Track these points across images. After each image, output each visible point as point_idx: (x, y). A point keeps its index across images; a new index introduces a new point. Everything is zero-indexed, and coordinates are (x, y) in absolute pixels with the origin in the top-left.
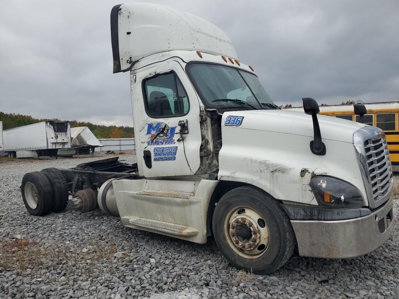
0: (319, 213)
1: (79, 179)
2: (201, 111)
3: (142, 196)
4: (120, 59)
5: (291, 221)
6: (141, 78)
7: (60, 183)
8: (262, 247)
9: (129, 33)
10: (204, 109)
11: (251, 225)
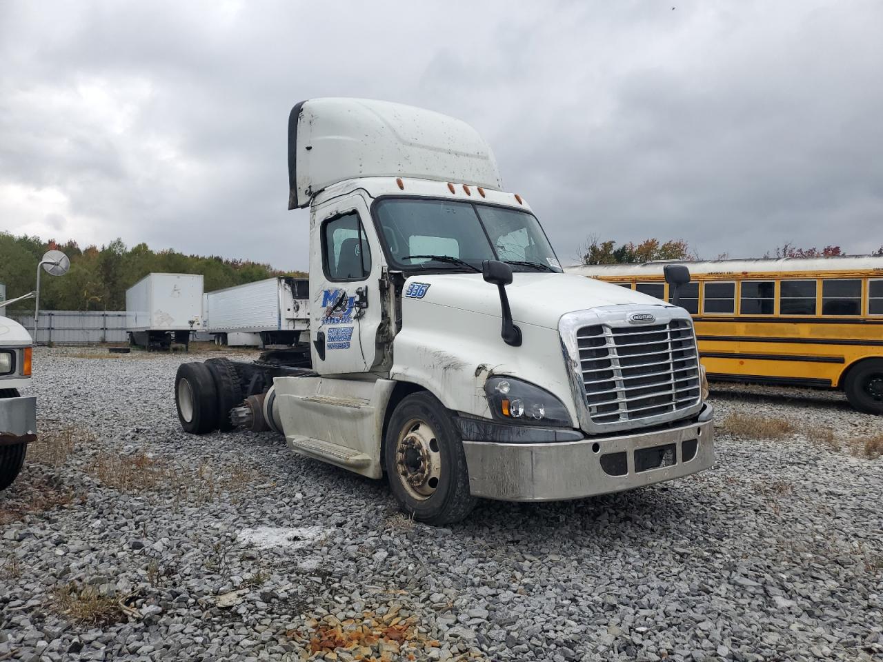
0: (494, 431)
1: (258, 378)
2: (383, 274)
3: (308, 402)
4: (298, 188)
5: (464, 442)
6: (320, 219)
7: (230, 383)
8: (433, 482)
9: (309, 148)
10: (386, 271)
11: (420, 447)
